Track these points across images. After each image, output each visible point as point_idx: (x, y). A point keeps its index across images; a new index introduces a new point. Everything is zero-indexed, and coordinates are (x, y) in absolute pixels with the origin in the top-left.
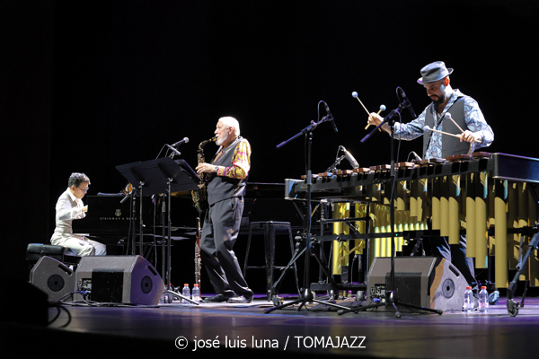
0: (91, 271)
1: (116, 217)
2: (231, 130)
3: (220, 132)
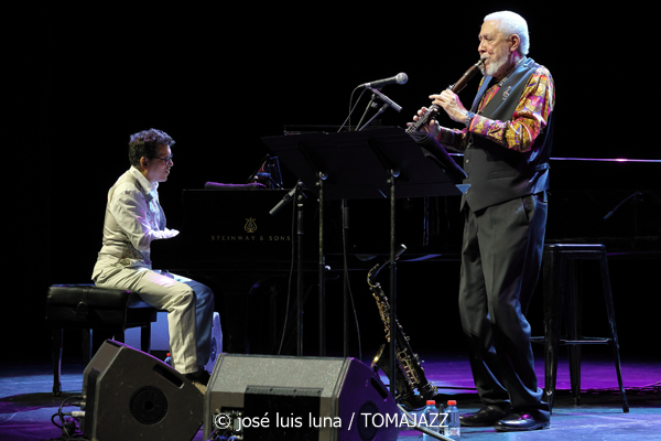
0: (243, 390)
1: (245, 234)
2: (514, 42)
3: (490, 47)
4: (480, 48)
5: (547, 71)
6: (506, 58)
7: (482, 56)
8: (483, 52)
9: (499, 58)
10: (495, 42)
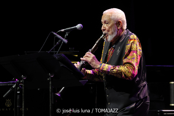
2: (119, 25)
3: (107, 28)
4: (102, 28)
5: (135, 36)
6: (116, 33)
7: (104, 33)
8: (104, 30)
9: (112, 33)
10: (110, 25)
